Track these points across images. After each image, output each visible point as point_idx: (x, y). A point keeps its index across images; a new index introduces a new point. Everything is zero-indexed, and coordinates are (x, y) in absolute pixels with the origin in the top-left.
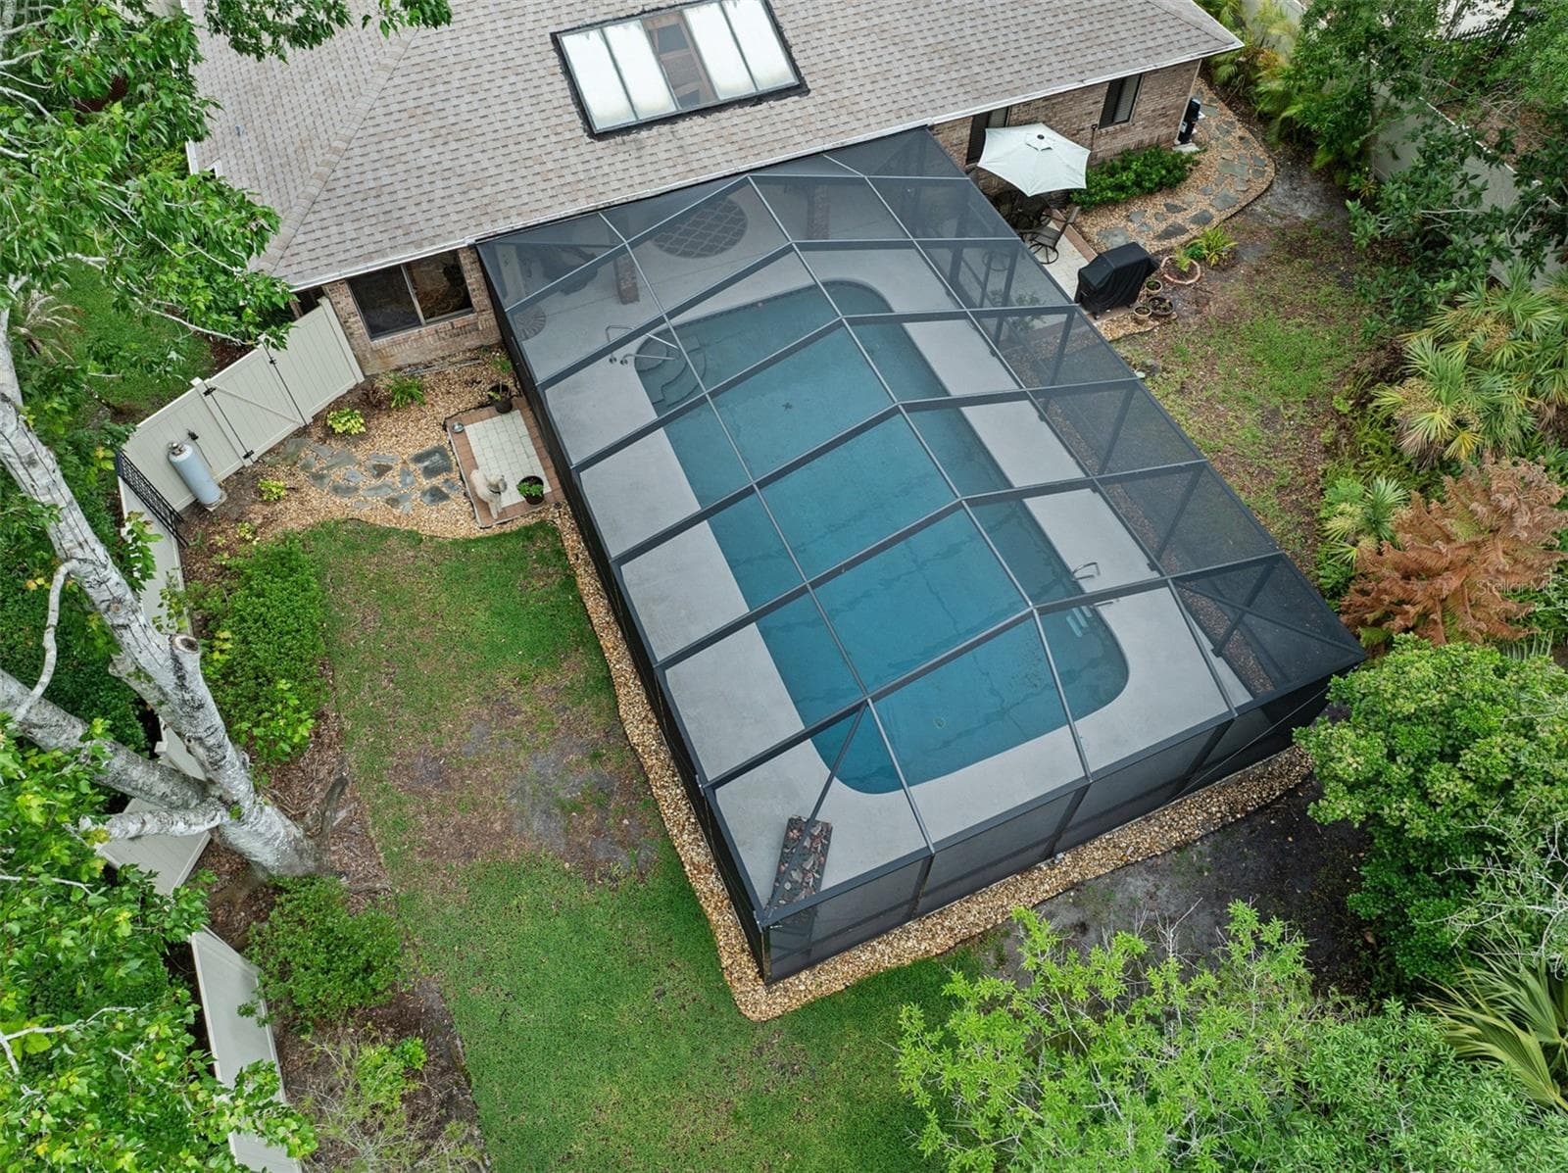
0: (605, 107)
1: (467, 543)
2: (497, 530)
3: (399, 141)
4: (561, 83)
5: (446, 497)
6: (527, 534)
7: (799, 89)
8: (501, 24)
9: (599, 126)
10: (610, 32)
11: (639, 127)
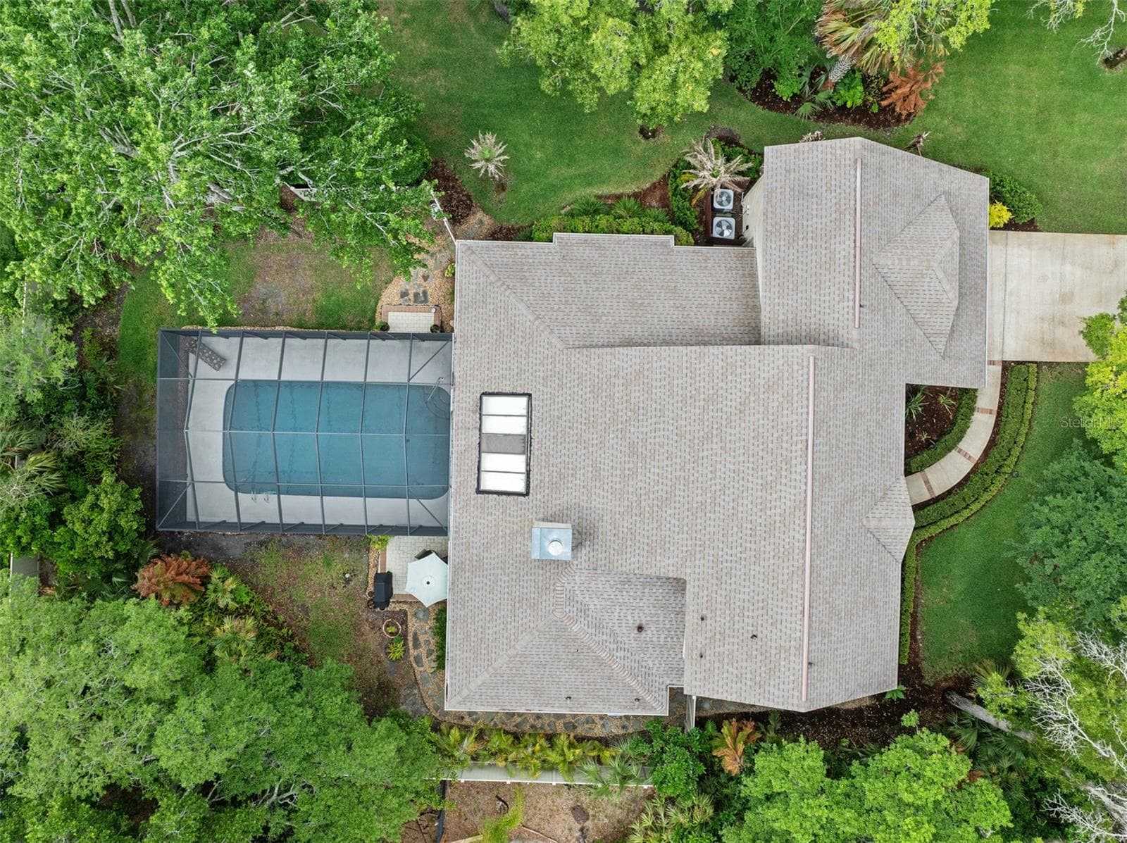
0: (491, 404)
1: (377, 299)
2: (378, 310)
3: (503, 316)
4: (508, 390)
5: (402, 297)
6: (372, 320)
7: (479, 491)
8: (542, 374)
9: (485, 398)
10: (524, 419)
11: (480, 414)
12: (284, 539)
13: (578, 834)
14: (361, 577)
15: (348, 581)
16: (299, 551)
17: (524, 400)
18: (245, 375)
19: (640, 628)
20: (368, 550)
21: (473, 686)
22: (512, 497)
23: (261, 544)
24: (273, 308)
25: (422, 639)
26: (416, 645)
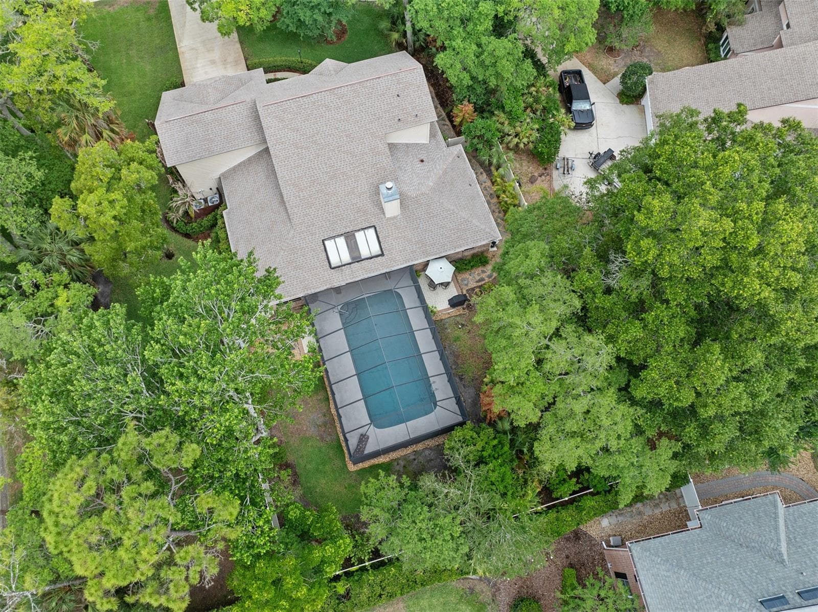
0: (335, 261)
4: (324, 254)
7: (382, 255)
8: (310, 237)
9: (333, 266)
10: (336, 239)
11: (342, 266)
12: (453, 367)
13: (543, 177)
14: (458, 319)
15: (463, 325)
16: (457, 357)
17: (326, 242)
18: (367, 421)
19: (422, 161)
20: (442, 320)
21: (483, 227)
22: (379, 235)
23: (461, 379)
24: (322, 419)
25: (478, 278)
26: (482, 279)
